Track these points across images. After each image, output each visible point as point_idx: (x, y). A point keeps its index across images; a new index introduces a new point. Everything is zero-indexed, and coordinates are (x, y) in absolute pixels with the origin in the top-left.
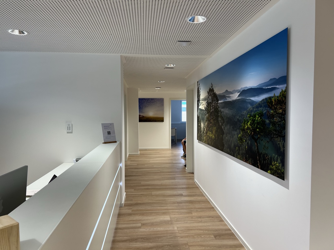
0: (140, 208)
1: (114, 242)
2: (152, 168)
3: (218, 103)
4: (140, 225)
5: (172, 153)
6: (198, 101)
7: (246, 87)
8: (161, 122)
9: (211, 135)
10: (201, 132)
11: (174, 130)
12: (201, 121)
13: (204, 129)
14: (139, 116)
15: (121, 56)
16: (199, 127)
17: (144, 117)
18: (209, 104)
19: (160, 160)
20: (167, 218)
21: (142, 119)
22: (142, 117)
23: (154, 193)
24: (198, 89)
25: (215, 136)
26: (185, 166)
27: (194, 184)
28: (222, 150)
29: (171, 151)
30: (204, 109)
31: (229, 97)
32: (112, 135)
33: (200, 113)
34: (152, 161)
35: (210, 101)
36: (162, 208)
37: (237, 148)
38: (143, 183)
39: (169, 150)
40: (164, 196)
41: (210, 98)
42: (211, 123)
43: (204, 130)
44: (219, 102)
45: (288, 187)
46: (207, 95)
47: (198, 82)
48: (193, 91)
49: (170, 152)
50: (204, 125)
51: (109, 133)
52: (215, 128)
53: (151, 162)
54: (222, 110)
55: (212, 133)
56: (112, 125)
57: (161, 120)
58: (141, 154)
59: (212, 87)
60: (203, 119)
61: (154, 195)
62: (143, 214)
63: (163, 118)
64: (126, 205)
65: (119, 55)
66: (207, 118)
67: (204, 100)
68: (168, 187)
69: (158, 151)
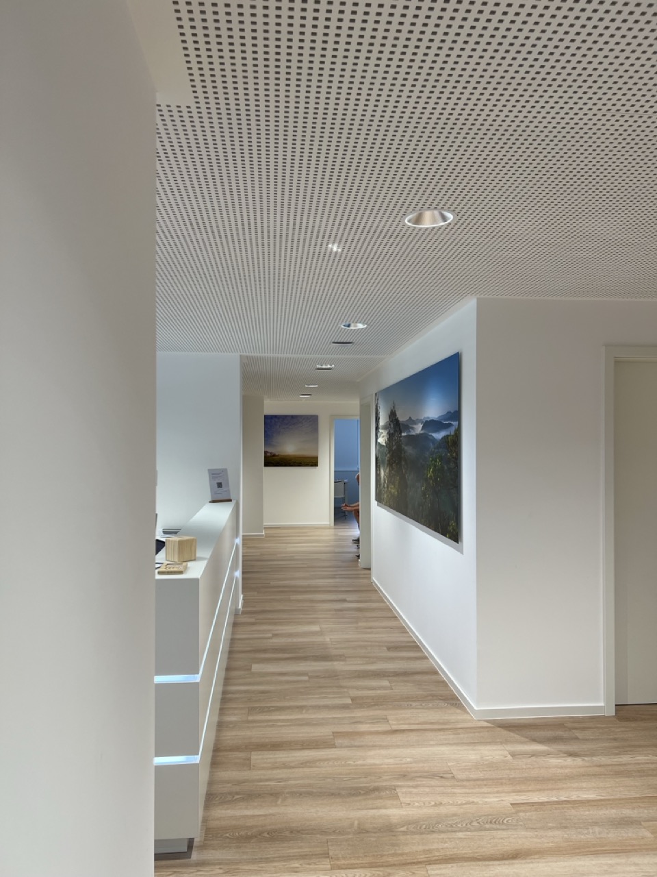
0: (270, 616)
1: (230, 652)
2: (291, 560)
3: (401, 436)
4: (270, 635)
5: (335, 535)
6: (377, 428)
7: (428, 418)
8: (312, 466)
9: (393, 491)
10: (380, 485)
11: (342, 485)
12: (381, 465)
13: (384, 480)
14: (266, 452)
15: (241, 356)
16: (378, 475)
17: (274, 455)
18: (390, 436)
19: (307, 547)
20: (316, 628)
21: (272, 461)
22: (271, 456)
23: (294, 597)
24: (377, 406)
25: (398, 491)
26: (358, 557)
27: (371, 584)
28: (405, 514)
29: (333, 530)
30: (384, 444)
31: (413, 428)
32: (224, 488)
33: (379, 450)
34: (291, 548)
35: (392, 432)
36: (307, 616)
37: (421, 507)
38: (273, 583)
39: (330, 528)
40: (312, 601)
41: (392, 426)
42: (393, 469)
43: (385, 482)
44: (403, 434)
45: (462, 552)
46: (388, 420)
47: (376, 394)
48: (369, 406)
49: (332, 532)
50: (385, 472)
51: (220, 485)
52: (398, 478)
53: (288, 550)
54: (406, 448)
55: (395, 486)
56: (224, 471)
57: (312, 462)
58: (267, 536)
59: (394, 407)
60: (383, 463)
61: (293, 600)
62: (275, 624)
63: (317, 458)
64: (243, 613)
65: (237, 355)
66: (389, 461)
67: (385, 428)
68: (320, 589)
69: (304, 531)
